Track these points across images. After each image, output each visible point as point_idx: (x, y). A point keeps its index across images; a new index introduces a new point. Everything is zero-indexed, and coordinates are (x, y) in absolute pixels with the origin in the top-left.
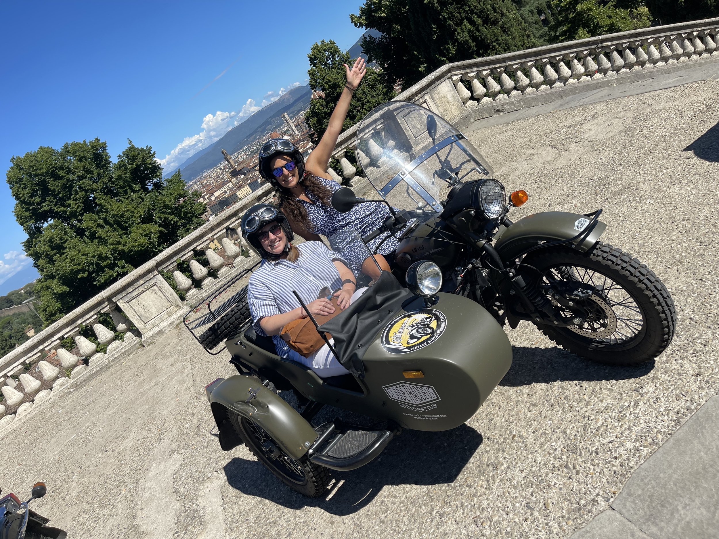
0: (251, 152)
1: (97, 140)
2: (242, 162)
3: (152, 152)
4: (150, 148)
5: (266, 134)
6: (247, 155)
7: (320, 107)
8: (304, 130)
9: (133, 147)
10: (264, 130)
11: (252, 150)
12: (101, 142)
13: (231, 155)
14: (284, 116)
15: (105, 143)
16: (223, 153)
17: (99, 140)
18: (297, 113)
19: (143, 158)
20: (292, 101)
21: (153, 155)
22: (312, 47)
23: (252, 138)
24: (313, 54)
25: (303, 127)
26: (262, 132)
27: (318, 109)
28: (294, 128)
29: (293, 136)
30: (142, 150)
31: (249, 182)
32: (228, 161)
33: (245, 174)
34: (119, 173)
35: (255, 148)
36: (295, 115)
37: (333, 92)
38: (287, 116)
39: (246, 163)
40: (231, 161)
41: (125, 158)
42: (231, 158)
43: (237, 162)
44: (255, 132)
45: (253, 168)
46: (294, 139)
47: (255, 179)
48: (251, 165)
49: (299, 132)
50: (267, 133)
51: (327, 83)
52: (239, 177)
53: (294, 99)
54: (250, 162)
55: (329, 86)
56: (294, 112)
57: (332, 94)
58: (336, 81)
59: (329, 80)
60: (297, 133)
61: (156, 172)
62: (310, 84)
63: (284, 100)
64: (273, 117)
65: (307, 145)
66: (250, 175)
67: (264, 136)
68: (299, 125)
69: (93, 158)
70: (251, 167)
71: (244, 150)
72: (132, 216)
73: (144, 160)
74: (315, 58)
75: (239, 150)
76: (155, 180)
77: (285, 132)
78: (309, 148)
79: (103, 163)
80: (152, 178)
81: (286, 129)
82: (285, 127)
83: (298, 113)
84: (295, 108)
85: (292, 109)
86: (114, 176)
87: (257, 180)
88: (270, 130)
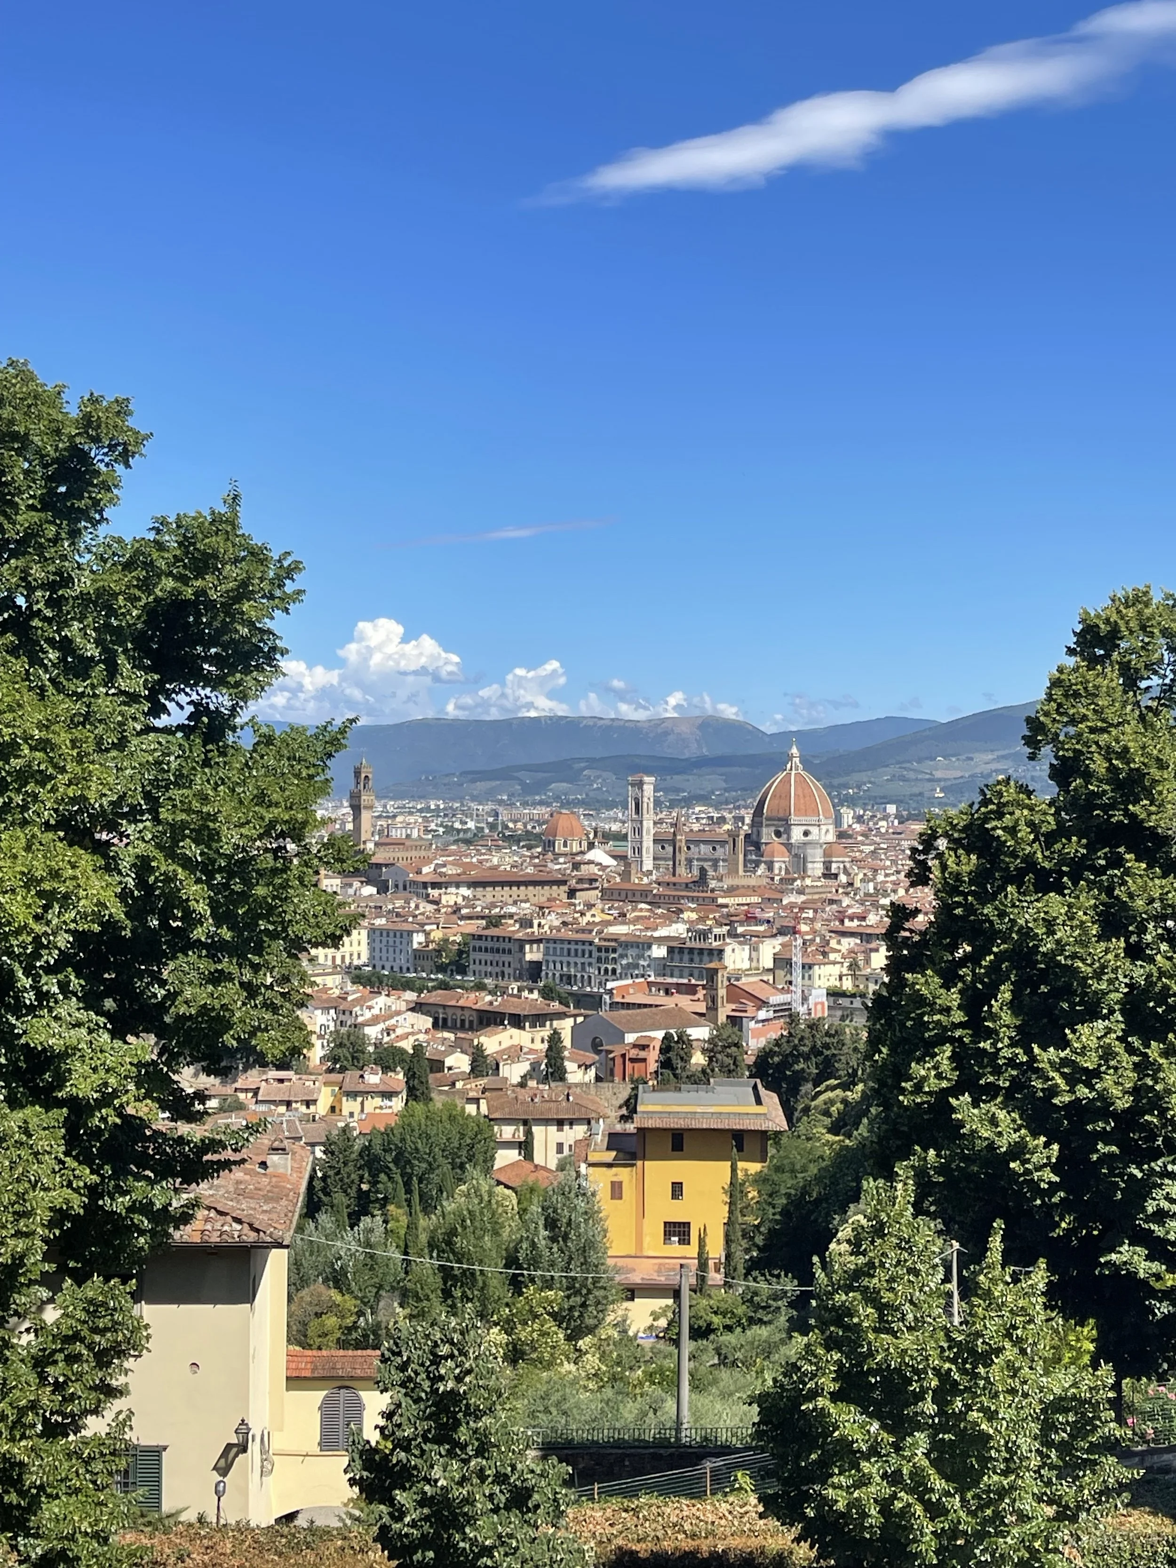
0: (449, 830)
1: (122, 408)
2: (399, 843)
3: (289, 587)
4: (296, 567)
5: (535, 804)
6: (427, 831)
7: (1024, 832)
8: (682, 870)
9: (233, 524)
10: (540, 786)
11: (457, 825)
12: (130, 422)
13: (379, 797)
14: (640, 784)
15: (140, 439)
16: (357, 773)
17: (129, 413)
18: (684, 799)
19: (245, 584)
20: (692, 751)
21: (285, 603)
22: (1120, 594)
23: (481, 786)
24: (1114, 617)
25: (681, 857)
26: (528, 790)
27: (1012, 831)
28: (648, 842)
29: (628, 865)
30: (258, 556)
31: (380, 922)
32: (356, 809)
33: (383, 888)
34: (117, 581)
35: (471, 825)
36: (673, 805)
37: (1113, 806)
38: (649, 790)
39: (414, 854)
40: (366, 816)
41: (170, 540)
42: (370, 807)
43: (380, 832)
44: (504, 774)
45: (425, 885)
46: (626, 875)
47: (406, 927)
48: (426, 870)
49: (656, 867)
50: (541, 803)
51: (1108, 753)
52: (356, 884)
53: (705, 751)
54: (427, 861)
55: (1112, 769)
56: (678, 790)
57: (1105, 808)
58: (1155, 772)
59: (1126, 749)
60: (648, 864)
61: (247, 671)
62: (1029, 720)
63: (666, 733)
64: (592, 763)
65: (663, 925)
66: (399, 903)
67: (525, 804)
68: (673, 843)
69: (55, 461)
70: (420, 879)
71: (428, 809)
72: (44, 779)
73: (243, 592)
74: (1112, 638)
75: (413, 798)
76: (220, 700)
77: (607, 837)
78: (661, 940)
79: (82, 504)
80: (215, 683)
81: (615, 827)
82: (615, 820)
83: (688, 803)
84: (690, 783)
85: (677, 780)
86: (84, 583)
87: (410, 933)
88: (557, 798)
